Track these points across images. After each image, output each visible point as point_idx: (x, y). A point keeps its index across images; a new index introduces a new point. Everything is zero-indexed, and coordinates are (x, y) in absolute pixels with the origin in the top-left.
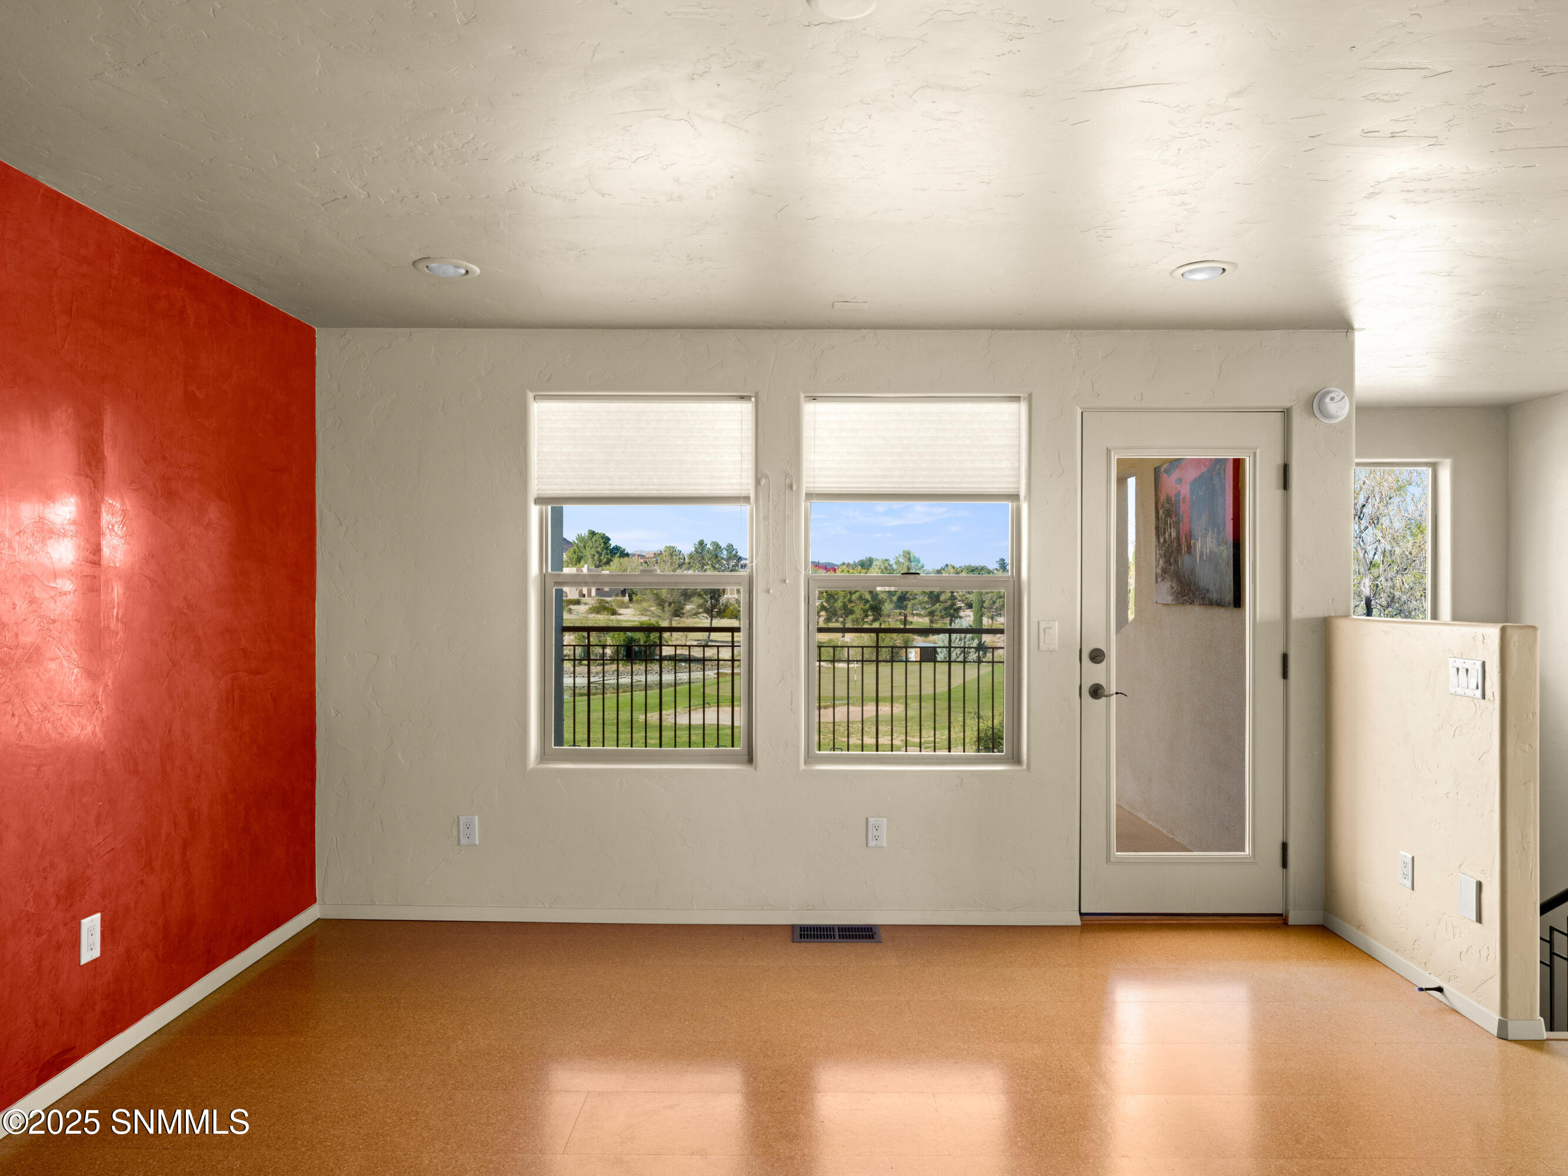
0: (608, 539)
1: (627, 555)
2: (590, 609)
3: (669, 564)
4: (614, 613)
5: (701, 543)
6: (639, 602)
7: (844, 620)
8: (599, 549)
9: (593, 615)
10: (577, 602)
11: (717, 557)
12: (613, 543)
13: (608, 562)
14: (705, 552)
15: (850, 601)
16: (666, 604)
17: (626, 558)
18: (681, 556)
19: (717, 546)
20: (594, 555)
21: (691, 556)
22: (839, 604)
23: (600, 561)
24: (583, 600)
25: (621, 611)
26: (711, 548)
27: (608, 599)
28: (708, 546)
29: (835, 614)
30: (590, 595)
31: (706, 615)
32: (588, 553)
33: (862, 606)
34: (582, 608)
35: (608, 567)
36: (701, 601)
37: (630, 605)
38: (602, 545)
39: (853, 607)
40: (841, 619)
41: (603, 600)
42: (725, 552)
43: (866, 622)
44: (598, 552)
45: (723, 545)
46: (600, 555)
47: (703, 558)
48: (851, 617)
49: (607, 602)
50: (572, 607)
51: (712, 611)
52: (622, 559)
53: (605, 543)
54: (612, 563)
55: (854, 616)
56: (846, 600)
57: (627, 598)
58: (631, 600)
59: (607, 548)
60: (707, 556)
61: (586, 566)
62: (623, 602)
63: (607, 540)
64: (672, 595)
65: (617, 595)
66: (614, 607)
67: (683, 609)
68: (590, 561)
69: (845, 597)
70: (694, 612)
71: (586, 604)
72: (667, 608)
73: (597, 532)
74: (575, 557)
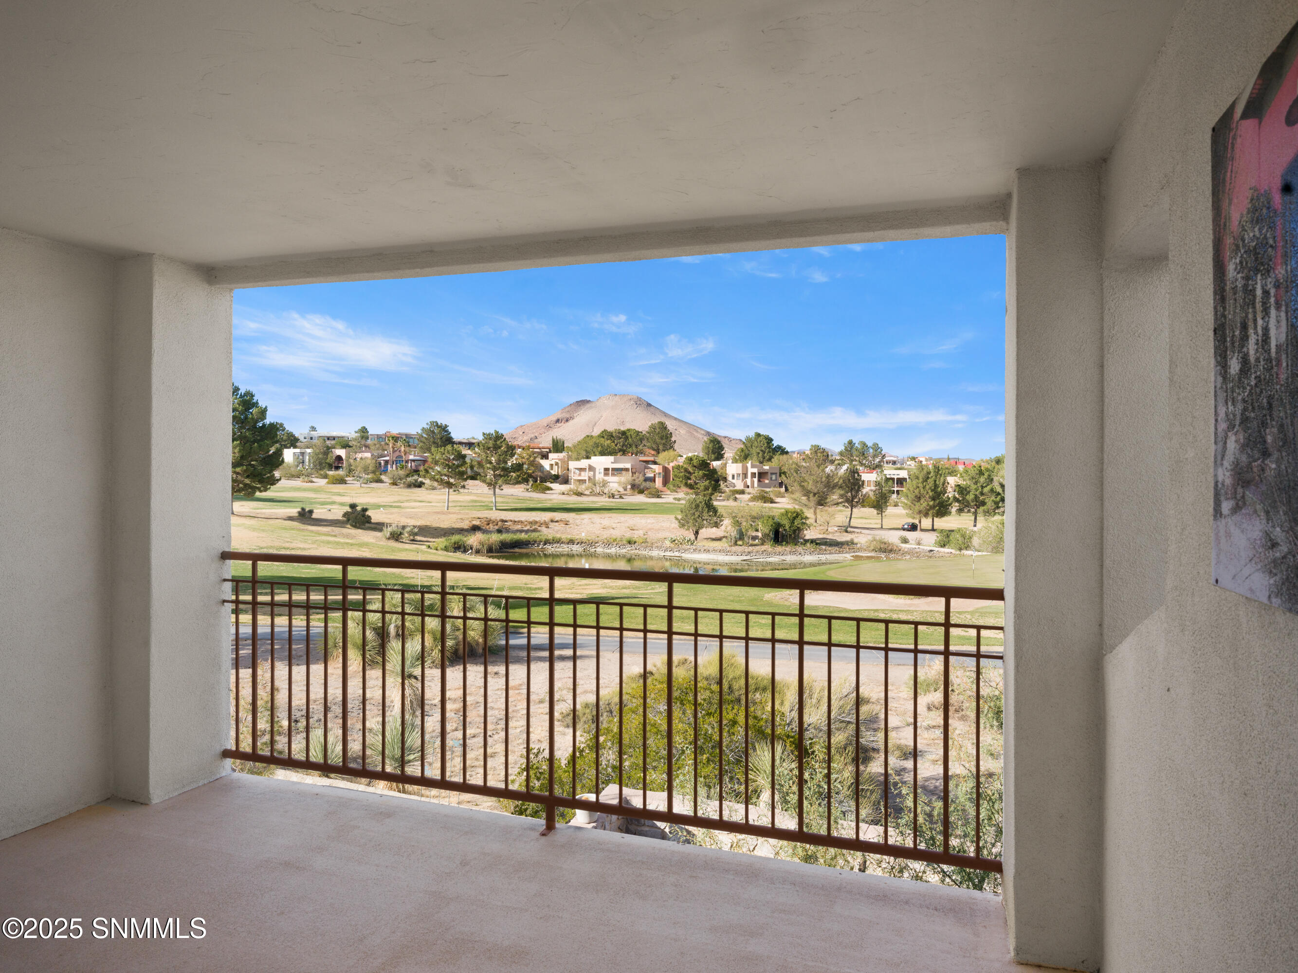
0: (771, 440)
1: (787, 453)
2: (752, 498)
3: (814, 461)
4: (772, 502)
5: (851, 443)
6: (792, 493)
7: (976, 510)
8: (763, 448)
9: (754, 503)
10: (742, 492)
11: (864, 454)
12: (775, 443)
13: (770, 460)
14: (854, 450)
15: (982, 494)
16: (811, 495)
17: (785, 456)
18: (825, 454)
19: (864, 444)
20: (759, 453)
21: (841, 454)
22: (970, 497)
23: (764, 458)
24: (747, 490)
25: (778, 500)
26: (859, 447)
27: (768, 490)
28: (856, 445)
29: (968, 505)
30: (753, 486)
31: (846, 504)
32: (754, 451)
33: (993, 498)
34: (746, 497)
35: (770, 463)
36: (842, 492)
37: (786, 495)
38: (766, 445)
39: (984, 499)
40: (973, 510)
41: (763, 491)
42: (871, 451)
43: (998, 513)
44: (762, 451)
45: (870, 444)
46: (764, 452)
47: (852, 455)
48: (982, 508)
49: (766, 492)
50: (737, 496)
51: (852, 501)
52: (781, 456)
53: (768, 443)
54: (773, 460)
55: (985, 507)
56: (977, 493)
57: (783, 489)
58: (787, 490)
59: (769, 447)
60: (855, 453)
61: (750, 462)
62: (780, 493)
63: (769, 440)
64: (816, 487)
65: (775, 486)
66: (772, 496)
67: (827, 498)
68: (755, 458)
69: (976, 490)
70: (835, 502)
71: (749, 494)
72: (812, 498)
73: (762, 433)
74: (743, 454)
